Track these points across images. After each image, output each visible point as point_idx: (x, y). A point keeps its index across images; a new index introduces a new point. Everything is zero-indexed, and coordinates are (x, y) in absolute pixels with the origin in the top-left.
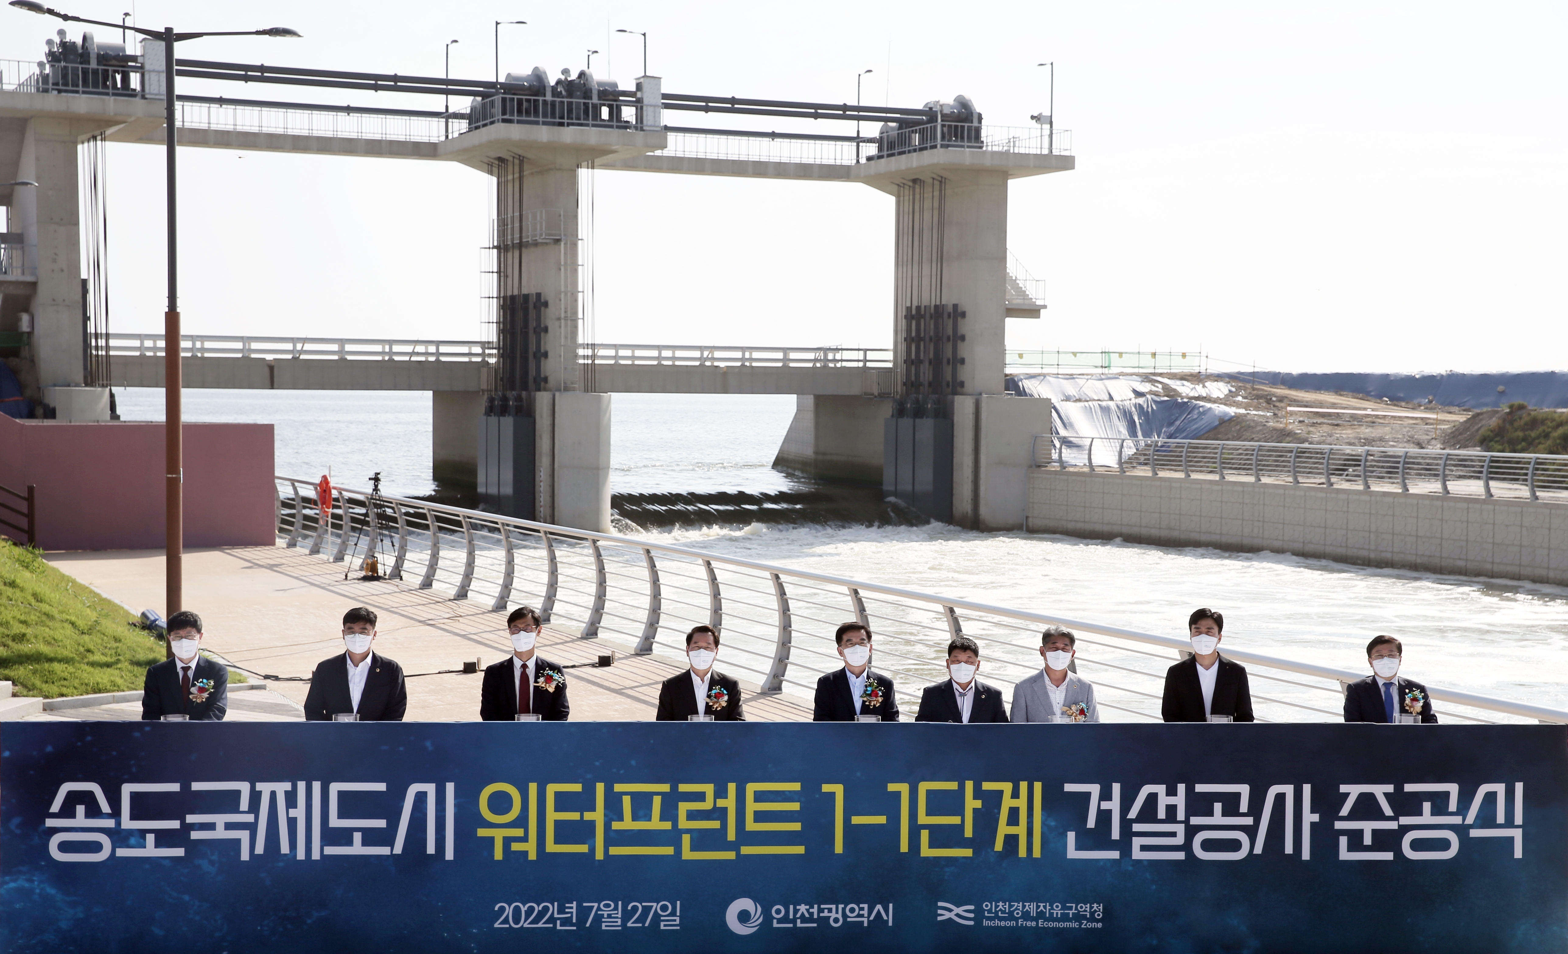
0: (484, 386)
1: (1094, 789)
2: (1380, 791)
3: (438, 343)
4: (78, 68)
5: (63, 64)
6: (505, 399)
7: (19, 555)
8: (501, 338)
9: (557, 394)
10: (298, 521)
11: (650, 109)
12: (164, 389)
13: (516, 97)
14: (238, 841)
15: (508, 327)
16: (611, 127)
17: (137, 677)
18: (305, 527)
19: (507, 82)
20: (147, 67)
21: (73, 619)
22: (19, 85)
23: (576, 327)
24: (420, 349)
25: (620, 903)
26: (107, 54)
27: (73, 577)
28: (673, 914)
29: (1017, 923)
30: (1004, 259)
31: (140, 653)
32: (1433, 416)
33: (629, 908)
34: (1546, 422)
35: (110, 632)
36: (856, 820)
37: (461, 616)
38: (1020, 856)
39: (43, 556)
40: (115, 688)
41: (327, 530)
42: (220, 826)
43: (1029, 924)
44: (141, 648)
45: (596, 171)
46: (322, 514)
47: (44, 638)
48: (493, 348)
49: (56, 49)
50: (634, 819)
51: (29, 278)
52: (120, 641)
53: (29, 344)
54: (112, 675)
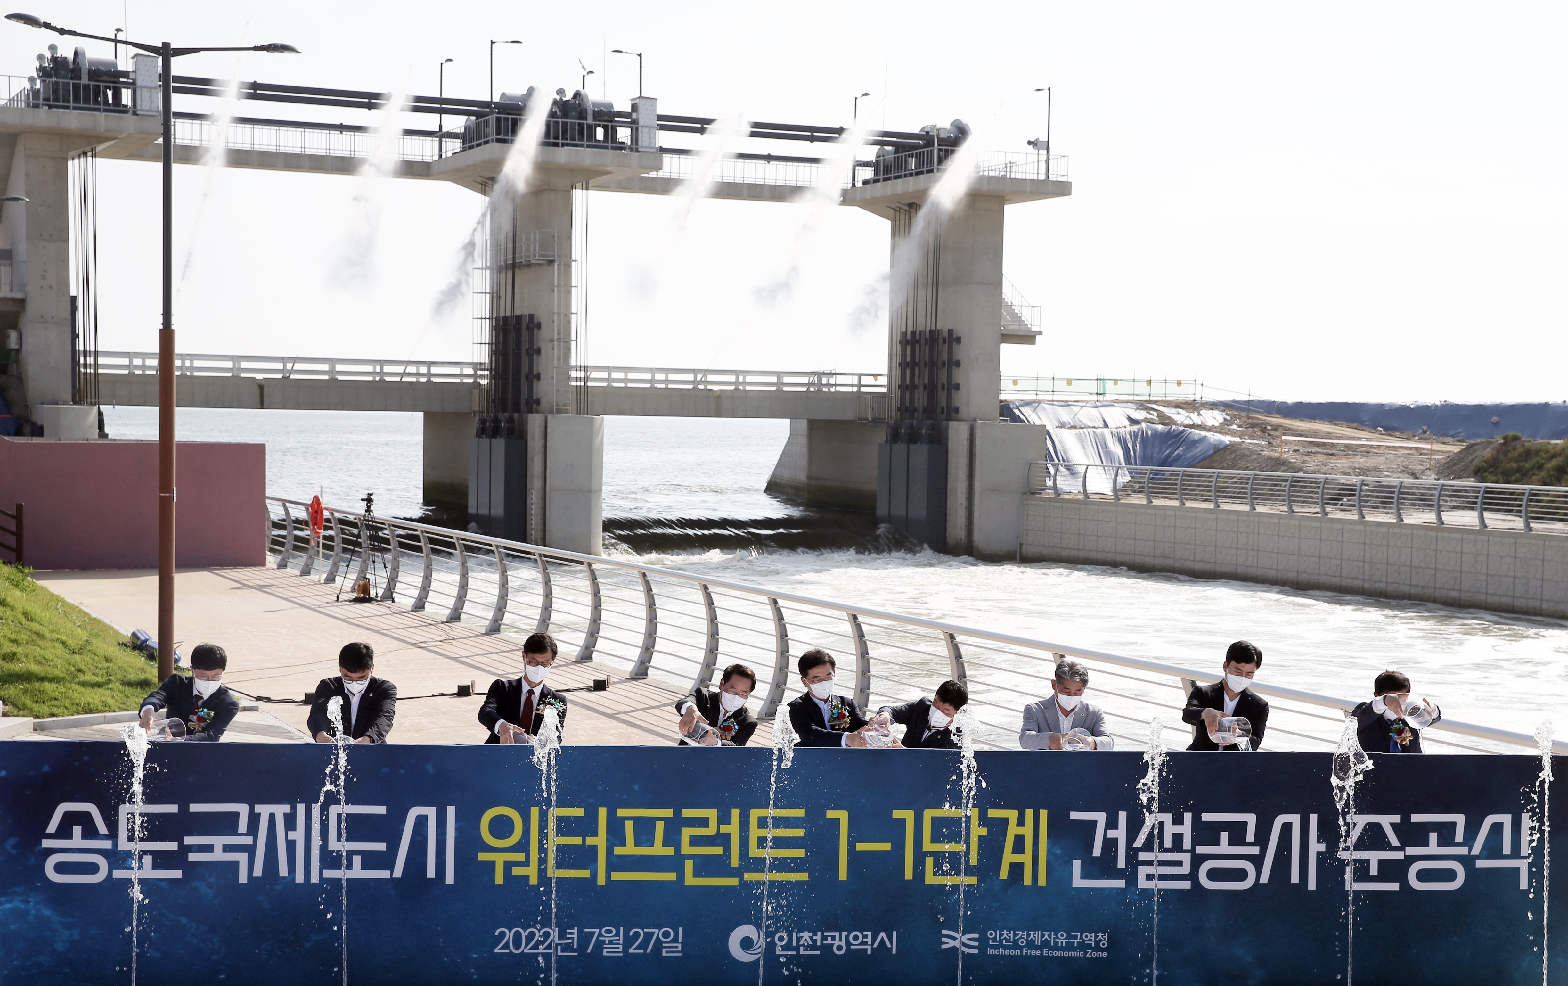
0: (476, 408)
1: (1101, 818)
2: (1387, 821)
3: (430, 364)
4: (69, 83)
5: (54, 79)
6: (497, 421)
7: (9, 574)
8: (493, 359)
9: (550, 416)
10: (289, 542)
11: (646, 130)
12: (158, 408)
13: (510, 117)
14: (236, 864)
15: (501, 349)
16: (606, 148)
17: (128, 697)
18: (296, 548)
19: (501, 102)
20: (139, 83)
21: (64, 638)
22: (10, 100)
23: (569, 349)
24: (412, 369)
25: (622, 929)
26: (98, 69)
27: (62, 597)
28: (675, 940)
29: (1022, 952)
30: (1000, 284)
31: (131, 674)
32: (1428, 446)
33: (631, 934)
34: (1541, 453)
35: (101, 652)
36: (861, 847)
37: (454, 639)
38: (1025, 884)
39: (33, 576)
40: (106, 709)
41: (318, 552)
42: (218, 848)
43: (1033, 952)
44: (132, 668)
45: (591, 193)
46: (313, 535)
47: (35, 657)
48: (485, 370)
49: (47, 65)
50: (637, 844)
51: (18, 295)
52: (111, 661)
53: (17, 361)
54: (104, 695)
